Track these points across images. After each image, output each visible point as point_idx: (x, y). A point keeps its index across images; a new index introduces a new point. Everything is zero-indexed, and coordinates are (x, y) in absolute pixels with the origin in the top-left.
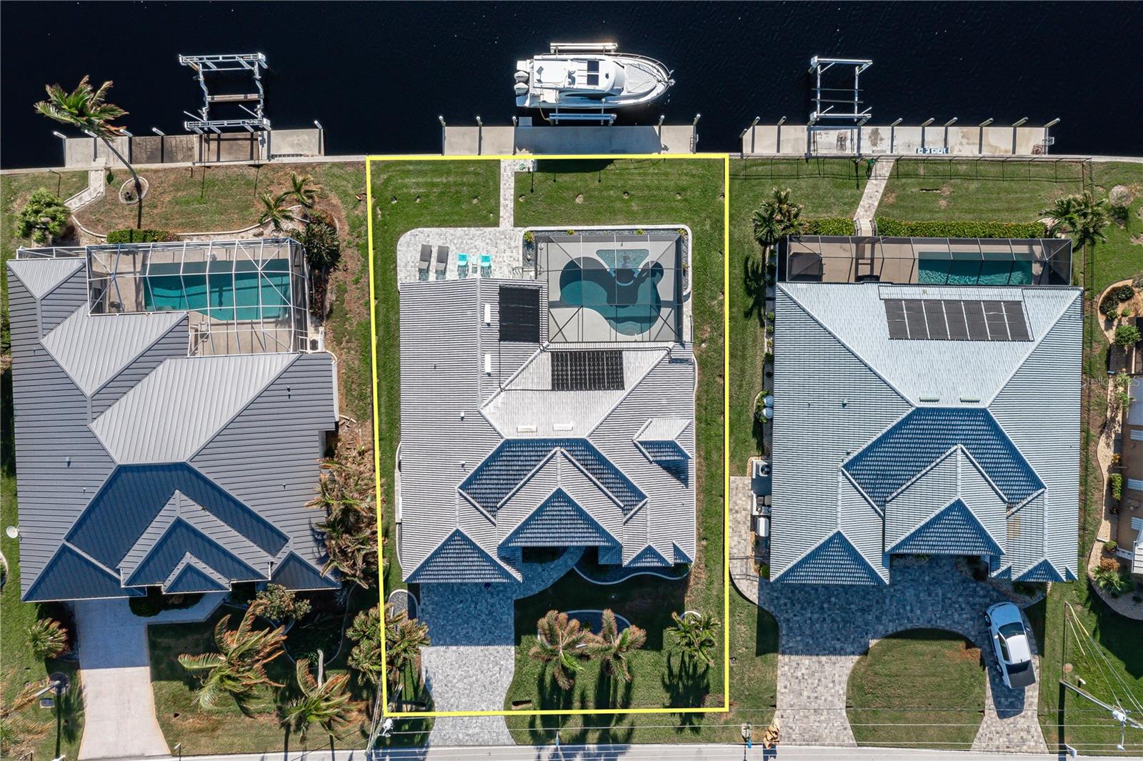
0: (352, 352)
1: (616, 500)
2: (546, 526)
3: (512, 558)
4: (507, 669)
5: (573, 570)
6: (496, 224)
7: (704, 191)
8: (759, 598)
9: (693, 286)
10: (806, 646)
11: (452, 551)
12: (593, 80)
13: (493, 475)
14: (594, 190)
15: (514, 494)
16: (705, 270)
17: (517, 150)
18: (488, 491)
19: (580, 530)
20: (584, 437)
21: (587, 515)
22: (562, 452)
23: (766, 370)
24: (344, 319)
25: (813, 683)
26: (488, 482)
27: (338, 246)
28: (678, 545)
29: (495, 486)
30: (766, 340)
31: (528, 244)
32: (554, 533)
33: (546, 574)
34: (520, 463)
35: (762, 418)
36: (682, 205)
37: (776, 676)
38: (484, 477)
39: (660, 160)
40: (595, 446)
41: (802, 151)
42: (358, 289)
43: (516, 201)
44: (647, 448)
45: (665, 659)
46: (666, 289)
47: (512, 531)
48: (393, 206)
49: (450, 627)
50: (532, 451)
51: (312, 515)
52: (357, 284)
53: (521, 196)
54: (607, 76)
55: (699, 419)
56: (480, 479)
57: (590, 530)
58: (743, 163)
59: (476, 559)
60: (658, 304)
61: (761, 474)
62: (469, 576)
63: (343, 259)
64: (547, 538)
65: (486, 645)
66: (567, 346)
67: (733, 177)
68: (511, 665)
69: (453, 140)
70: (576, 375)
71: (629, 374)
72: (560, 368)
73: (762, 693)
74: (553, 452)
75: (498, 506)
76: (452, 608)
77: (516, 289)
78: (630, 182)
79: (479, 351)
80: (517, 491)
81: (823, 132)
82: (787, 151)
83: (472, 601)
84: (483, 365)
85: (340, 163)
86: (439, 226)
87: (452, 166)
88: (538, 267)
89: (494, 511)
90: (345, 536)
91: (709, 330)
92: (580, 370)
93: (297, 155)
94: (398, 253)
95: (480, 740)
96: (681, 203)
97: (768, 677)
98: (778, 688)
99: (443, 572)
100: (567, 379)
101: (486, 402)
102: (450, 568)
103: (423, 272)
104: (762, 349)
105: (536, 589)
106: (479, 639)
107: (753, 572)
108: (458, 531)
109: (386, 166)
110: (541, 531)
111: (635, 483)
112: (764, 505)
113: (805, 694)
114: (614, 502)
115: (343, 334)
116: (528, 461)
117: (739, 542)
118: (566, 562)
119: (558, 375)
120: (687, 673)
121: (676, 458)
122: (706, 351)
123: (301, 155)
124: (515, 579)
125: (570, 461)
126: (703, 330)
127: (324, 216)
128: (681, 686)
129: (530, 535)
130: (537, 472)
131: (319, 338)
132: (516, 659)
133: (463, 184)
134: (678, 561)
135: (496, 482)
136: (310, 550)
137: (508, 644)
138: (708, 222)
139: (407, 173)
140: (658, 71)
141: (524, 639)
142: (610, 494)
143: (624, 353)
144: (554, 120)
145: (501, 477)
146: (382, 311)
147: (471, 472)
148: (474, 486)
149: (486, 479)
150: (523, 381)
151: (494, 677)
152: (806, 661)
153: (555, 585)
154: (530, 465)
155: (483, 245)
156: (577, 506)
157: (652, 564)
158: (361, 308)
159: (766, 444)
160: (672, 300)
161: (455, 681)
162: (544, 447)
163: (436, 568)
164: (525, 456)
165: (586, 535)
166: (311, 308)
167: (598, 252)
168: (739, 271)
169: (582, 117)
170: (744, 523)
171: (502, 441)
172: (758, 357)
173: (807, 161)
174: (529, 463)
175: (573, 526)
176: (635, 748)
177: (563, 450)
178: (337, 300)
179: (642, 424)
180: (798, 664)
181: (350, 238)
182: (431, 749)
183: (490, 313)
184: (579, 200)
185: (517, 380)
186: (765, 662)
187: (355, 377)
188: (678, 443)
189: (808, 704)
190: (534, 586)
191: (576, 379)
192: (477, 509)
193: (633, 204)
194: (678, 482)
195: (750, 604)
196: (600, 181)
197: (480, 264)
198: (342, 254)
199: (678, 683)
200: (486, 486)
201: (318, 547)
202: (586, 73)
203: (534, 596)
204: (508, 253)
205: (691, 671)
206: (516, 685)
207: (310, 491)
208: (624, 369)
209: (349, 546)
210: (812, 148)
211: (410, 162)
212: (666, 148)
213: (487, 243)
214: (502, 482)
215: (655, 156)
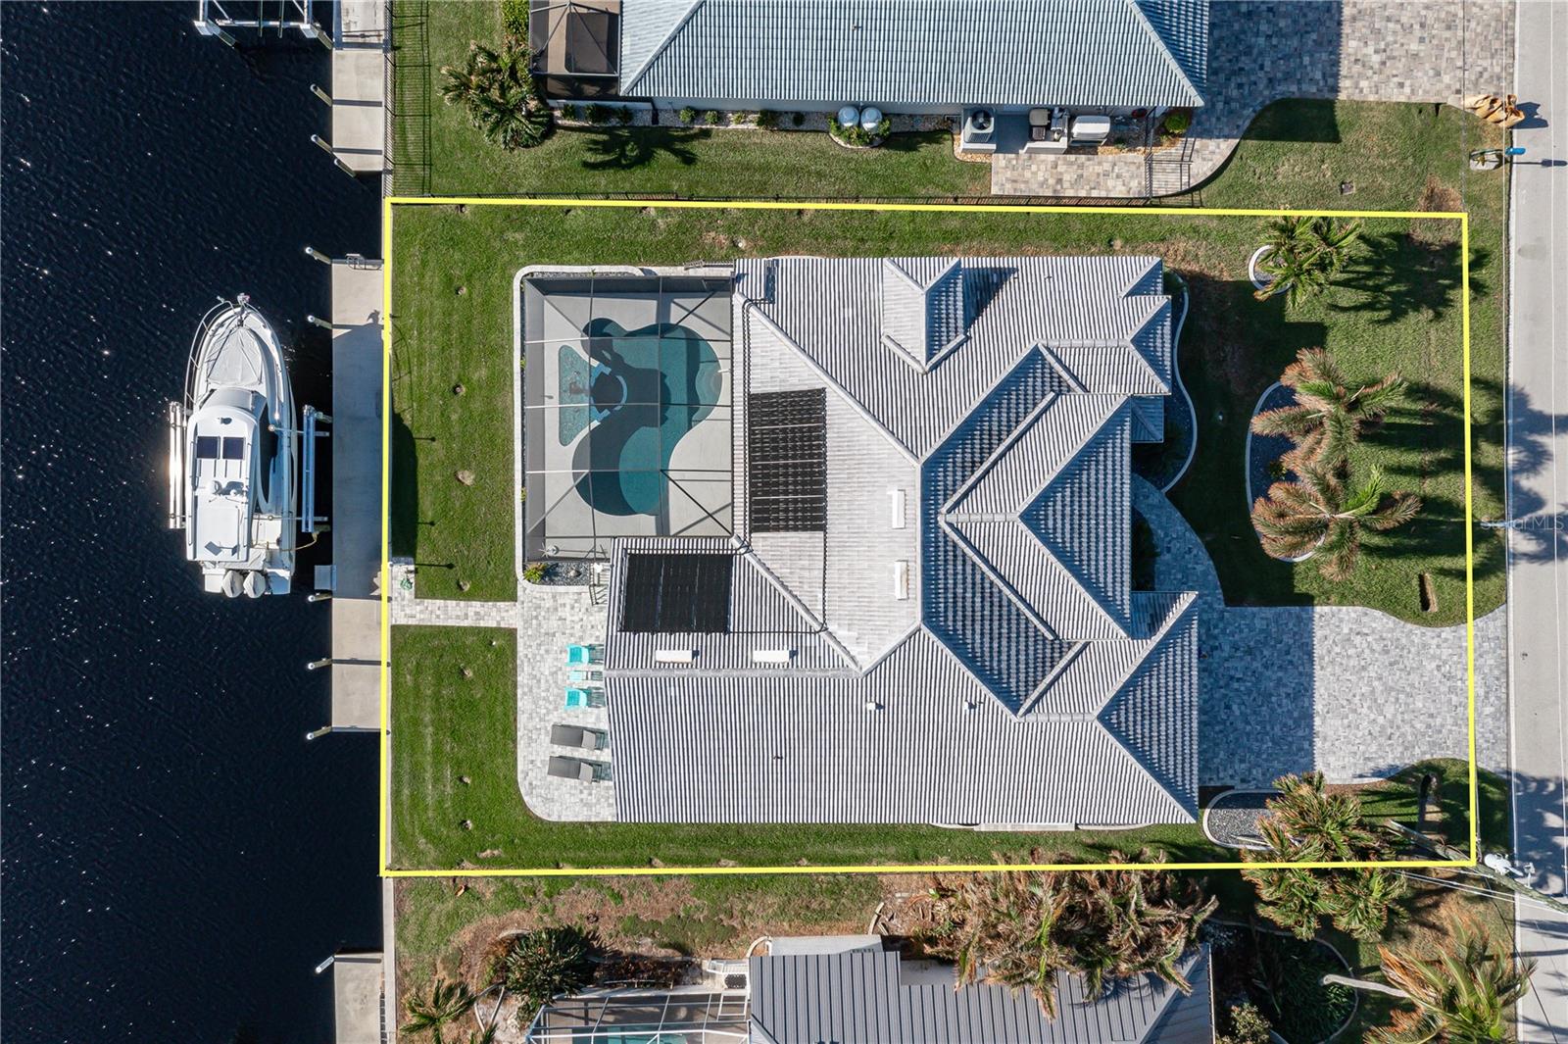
0: (750, 907)
1: (1041, 406)
2: (1093, 544)
3: (1151, 611)
4: (1358, 621)
5: (1170, 495)
6: (511, 634)
7: (453, 242)
8: (1227, 137)
9: (630, 264)
10: (1321, 44)
11: (1139, 727)
12: (233, 448)
13: (991, 648)
14: (449, 449)
15: (1028, 606)
16: (599, 241)
17: (376, 593)
18: (1022, 658)
19: (1101, 477)
20: (918, 467)
21: (1071, 464)
22: (949, 511)
23: (790, 126)
24: (690, 920)
25: (1395, 33)
26: (1004, 657)
27: (549, 932)
28: (1129, 287)
29: (1014, 644)
30: (733, 126)
31: (549, 573)
32: (1105, 529)
33: (1175, 546)
34: (969, 595)
35: (881, 131)
36: (477, 284)
37: (1379, 103)
38: (995, 664)
39: (394, 326)
40: (936, 446)
41: (376, 58)
42: (631, 895)
43: (469, 597)
44: (941, 346)
45: (1342, 318)
46: (633, 314)
47: (1101, 612)
48: (476, 828)
49: (1277, 728)
50: (946, 570)
51: (1066, 1001)
52: (622, 898)
53: (460, 587)
54: (227, 421)
55: (883, 253)
56: (1000, 673)
57: (1101, 458)
58: (401, 170)
59: (1154, 682)
60: (662, 329)
61: (990, 130)
62: (1186, 695)
63: (575, 922)
64: (1114, 543)
65: (1311, 661)
66: (739, 501)
67: (426, 188)
68: (1350, 613)
69: (356, 713)
70: (795, 483)
71: (795, 380)
72: (782, 515)
73: (1410, 131)
74: (948, 530)
75: (1051, 637)
76: (1240, 725)
77: (628, 599)
78: (435, 381)
79: (747, 673)
80: (1023, 600)
81: (345, 20)
82: (377, 87)
83: (1227, 685)
84: (773, 666)
85: (397, 924)
86: (515, 741)
87: (404, 716)
88: (592, 555)
89: (1060, 646)
90: (1112, 941)
91: (713, 234)
92: (786, 475)
93: (382, 1004)
94: (563, 819)
95: (1496, 673)
96: (474, 287)
97: (1379, 118)
98: (1403, 99)
99: (1179, 744)
100: (804, 501)
101: (847, 661)
102: (1171, 731)
103: (599, 772)
104: (749, 134)
105: (1205, 564)
106: (1301, 674)
107: (1175, 150)
108: (1101, 718)
109: (403, 840)
110: (1101, 554)
111: (1010, 368)
112: (1048, 127)
113: (1414, 47)
114: (1045, 410)
115: (715, 924)
116: (964, 579)
117: (1118, 177)
118: (1153, 506)
119: (796, 519)
120: (1368, 276)
121: (959, 289)
122: (753, 239)
123: (383, 996)
124: (1193, 604)
125: (965, 495)
126: (712, 246)
127: (492, 961)
128: (1394, 288)
129: (1110, 576)
130: (986, 561)
131: (724, 971)
132: (1340, 603)
133: (437, 697)
134: (1160, 288)
135: (1004, 642)
136: (1136, 1005)
137: (1311, 619)
138: (510, 236)
139: (416, 799)
140: (222, 325)
141: (1301, 587)
142: (1030, 418)
143: (752, 391)
144: (316, 523)
145: (996, 631)
146: (674, 850)
147: (985, 690)
148: (1013, 685)
149: (999, 661)
150: (806, 587)
151: (1375, 647)
152: (1350, 46)
153: (1199, 530)
154: (973, 574)
155: (549, 659)
156: (1054, 482)
157: (1167, 337)
158: (667, 890)
159: (929, 126)
160: (655, 302)
161: (1381, 719)
162: (937, 547)
163: (1171, 758)
164: (955, 584)
165: (1110, 467)
166: (666, 986)
167: (564, 441)
168: (602, 179)
169: (309, 471)
170: (1081, 166)
171: (925, 630)
172: (766, 141)
173: (399, 48)
174: (969, 578)
175: (1093, 490)
176: (1516, 375)
177: (944, 510)
178: (653, 936)
179: (891, 355)
180: (1357, 60)
181: (537, 907)
182: (1514, 767)
183: (673, 652)
184: (468, 478)
185: (805, 600)
186: (1351, 125)
187: (796, 902)
188: (931, 284)
189: (1435, 42)
190: (1199, 568)
191: (804, 483)
192: (1056, 679)
193: (476, 377)
194: (1006, 287)
195: (1238, 155)
196: (433, 439)
197: (584, 664)
198: (566, 923)
199: (1389, 294)
200: (1013, 662)
201: (1129, 989)
202: (221, 461)
203: (1217, 569)
204: (566, 613)
205: (1366, 269)
206: (1390, 604)
207: (1020, 1005)
208: (783, 389)
209: (1133, 935)
210: (374, 40)
211: (396, 794)
212: (375, 315)
213: (547, 651)
214: (1004, 631)
215: (387, 337)
